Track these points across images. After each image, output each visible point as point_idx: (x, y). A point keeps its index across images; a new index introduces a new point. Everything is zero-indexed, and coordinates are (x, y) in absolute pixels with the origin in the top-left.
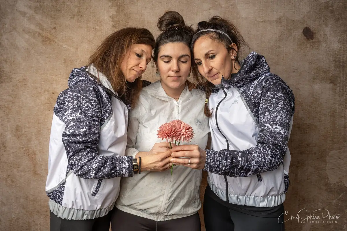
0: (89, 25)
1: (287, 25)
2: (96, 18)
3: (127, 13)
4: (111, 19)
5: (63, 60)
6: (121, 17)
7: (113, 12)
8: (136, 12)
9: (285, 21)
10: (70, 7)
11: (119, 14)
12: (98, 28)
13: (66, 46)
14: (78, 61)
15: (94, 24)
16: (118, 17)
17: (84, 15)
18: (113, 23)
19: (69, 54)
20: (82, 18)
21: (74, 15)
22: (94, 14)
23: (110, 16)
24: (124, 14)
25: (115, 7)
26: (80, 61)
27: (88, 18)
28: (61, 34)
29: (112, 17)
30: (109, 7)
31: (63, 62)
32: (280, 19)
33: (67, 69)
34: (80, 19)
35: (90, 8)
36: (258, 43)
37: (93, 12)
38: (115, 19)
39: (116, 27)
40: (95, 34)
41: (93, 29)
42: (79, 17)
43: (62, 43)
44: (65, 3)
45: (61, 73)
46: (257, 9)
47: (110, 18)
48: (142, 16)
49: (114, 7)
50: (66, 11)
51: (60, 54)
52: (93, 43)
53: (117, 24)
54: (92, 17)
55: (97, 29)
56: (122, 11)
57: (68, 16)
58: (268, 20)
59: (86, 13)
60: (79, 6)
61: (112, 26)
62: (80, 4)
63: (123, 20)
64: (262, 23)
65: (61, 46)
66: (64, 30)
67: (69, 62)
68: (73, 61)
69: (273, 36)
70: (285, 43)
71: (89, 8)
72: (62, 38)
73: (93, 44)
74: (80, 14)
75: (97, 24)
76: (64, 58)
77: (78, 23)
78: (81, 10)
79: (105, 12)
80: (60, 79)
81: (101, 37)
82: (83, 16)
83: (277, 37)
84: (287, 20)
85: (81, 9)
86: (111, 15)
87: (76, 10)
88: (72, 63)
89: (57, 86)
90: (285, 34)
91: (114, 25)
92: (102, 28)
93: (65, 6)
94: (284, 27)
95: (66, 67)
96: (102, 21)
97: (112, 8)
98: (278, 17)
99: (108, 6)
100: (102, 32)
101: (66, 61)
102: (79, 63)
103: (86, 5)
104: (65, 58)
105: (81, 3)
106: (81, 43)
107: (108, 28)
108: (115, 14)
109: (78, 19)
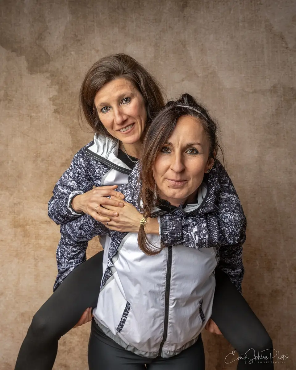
0: (21, 112)
1: (284, 95)
2: (31, 102)
3: (72, 92)
4: (51, 102)
6: (65, 98)
7: (53, 92)
9: (282, 89)
11: (62, 94)
12: (35, 115)
14: (10, 162)
15: (28, 110)
16: (61, 99)
18: (54, 107)
20: (11, 103)
22: (28, 97)
23: (50, 99)
25: (56, 85)
26: (13, 161)
27: (20, 102)
29: (53, 100)
30: (48, 85)
32: (274, 87)
34: (8, 105)
35: (22, 90)
36: (249, 121)
37: (25, 95)
38: (58, 102)
39: (59, 112)
40: (31, 124)
41: (27, 117)
42: (7, 101)
46: (244, 77)
47: (50, 100)
49: (54, 86)
52: (28, 136)
53: (60, 108)
54: (26, 100)
55: (33, 117)
58: (260, 90)
59: (16, 95)
60: (6, 88)
61: (53, 111)
62: (7, 84)
63: (68, 102)
64: (252, 94)
69: (268, 110)
70: (284, 117)
71: (20, 89)
73: (29, 138)
74: (8, 97)
75: (32, 110)
77: (6, 111)
78: (8, 93)
79: (43, 93)
81: (40, 127)
82: (12, 101)
83: (274, 110)
84: (284, 88)
85: (9, 91)
86: (51, 96)
90: (283, 106)
91: (56, 109)
92: (40, 115)
94: (281, 97)
96: (39, 106)
97: (51, 88)
98: (272, 85)
100: (40, 120)
102: (11, 165)
103: (16, 86)
107: (48, 115)
108: (56, 95)
109: (6, 105)
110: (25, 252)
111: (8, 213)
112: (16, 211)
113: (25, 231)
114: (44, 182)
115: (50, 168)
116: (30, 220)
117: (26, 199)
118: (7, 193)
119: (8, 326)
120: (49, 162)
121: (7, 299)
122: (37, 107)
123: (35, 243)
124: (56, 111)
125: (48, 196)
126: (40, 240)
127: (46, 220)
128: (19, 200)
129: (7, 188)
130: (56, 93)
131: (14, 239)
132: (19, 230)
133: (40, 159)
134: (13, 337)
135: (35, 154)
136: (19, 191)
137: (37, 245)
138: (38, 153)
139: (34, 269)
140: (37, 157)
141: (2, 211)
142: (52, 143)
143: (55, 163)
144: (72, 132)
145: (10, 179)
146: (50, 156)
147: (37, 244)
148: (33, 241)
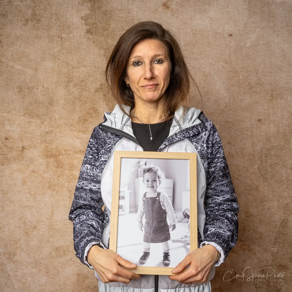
0: (50, 33)
2: (61, 22)
3: (106, 11)
4: (83, 22)
5: (17, 88)
6: (98, 18)
7: (85, 11)
8: (120, 8)
10: (20, 8)
11: (95, 13)
12: (66, 36)
13: (20, 67)
14: (40, 88)
15: (58, 30)
16: (93, 18)
17: (43, 19)
18: (87, 26)
19: (25, 79)
20: (39, 23)
21: (27, 20)
22: (57, 16)
23: (82, 18)
24: (103, 12)
25: (88, 2)
26: (43, 87)
27: (50, 22)
28: (11, 49)
29: (85, 19)
30: (79, 3)
31: (18, 91)
33: (23, 101)
34: (36, 25)
35: (51, 8)
37: (55, 14)
38: (90, 21)
39: (92, 32)
40: (61, 46)
41: (58, 39)
42: (35, 22)
43: (13, 62)
44: (11, 2)
45: (15, 107)
47: (82, 20)
48: (128, 13)
49: (86, 4)
50: (15, 15)
51: (12, 79)
52: (59, 59)
53: (93, 28)
54: (55, 20)
55: (64, 39)
56: (98, 8)
57: (18, 22)
59: (45, 15)
60: (33, 6)
61: (86, 32)
62: (35, 3)
63: (102, 21)
65: (12, 67)
66: (14, 44)
67: (26, 90)
68: (32, 88)
71: (49, 8)
72: (12, 55)
73: (60, 61)
74: (36, 17)
75: (63, 30)
76: (18, 86)
77: (35, 32)
78: (37, 12)
79: (74, 11)
80: (14, 116)
81: (72, 49)
82: (41, 20)
85: (37, 9)
86: (83, 15)
87: (30, 12)
88: (30, 91)
89: (11, 127)
91: (89, 29)
92: (71, 36)
93: (12, 7)
95: (23, 98)
96: (70, 26)
97: (83, 5)
99: (77, 3)
100: (71, 42)
101: (21, 89)
102: (41, 91)
103: (44, 4)
104: (20, 85)
105: (36, 1)
106: (42, 60)
107: (80, 36)
108: (89, 14)
109: (34, 25)
110: (59, 184)
111: (39, 142)
112: (48, 140)
113: (58, 161)
114: (77, 109)
115: (83, 94)
116: (63, 150)
117: (58, 127)
118: (38, 121)
119: (42, 261)
120: (82, 87)
121: (41, 233)
122: (68, 27)
123: (69, 174)
124: (88, 32)
125: (82, 123)
126: (74, 171)
127: (80, 150)
128: (51, 129)
129: (38, 116)
130: (88, 12)
131: (46, 170)
132: (52, 160)
133: (72, 84)
134: (48, 273)
135: (67, 79)
136: (50, 119)
137: (71, 177)
138: (71, 77)
139: (69, 201)
140: (69, 82)
141: (33, 141)
142: (85, 67)
143: (88, 88)
144: (107, 54)
145: (41, 106)
146: (83, 81)
147: (71, 175)
148: (67, 171)
